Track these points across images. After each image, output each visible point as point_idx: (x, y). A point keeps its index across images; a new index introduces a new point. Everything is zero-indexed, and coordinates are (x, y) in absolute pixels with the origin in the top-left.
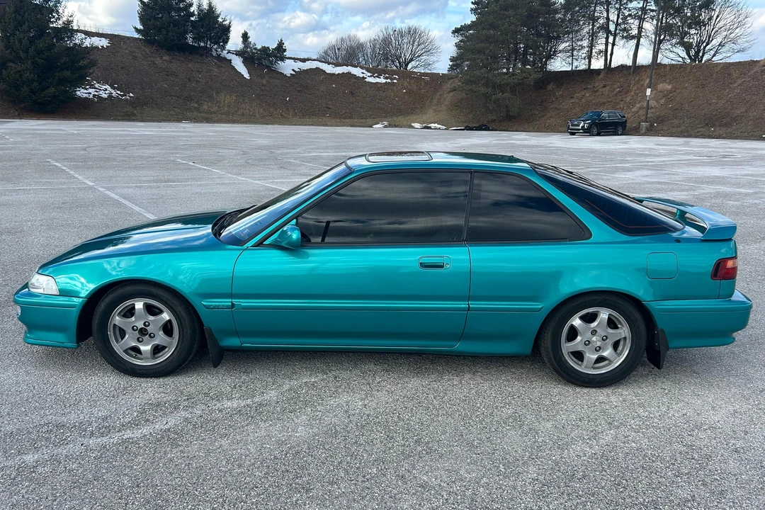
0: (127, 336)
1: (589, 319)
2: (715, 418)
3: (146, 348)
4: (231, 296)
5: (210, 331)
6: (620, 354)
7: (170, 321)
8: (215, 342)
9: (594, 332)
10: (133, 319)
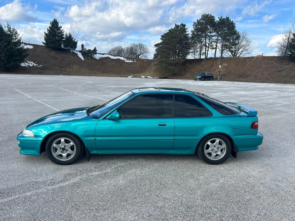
0: (58, 151)
1: (213, 142)
2: (254, 173)
3: (64, 155)
4: (95, 136)
5: (87, 148)
6: (223, 154)
7: (73, 145)
8: (89, 152)
9: (215, 146)
10: (60, 145)
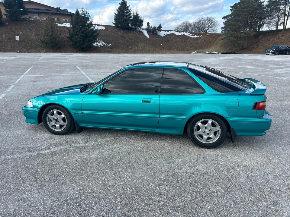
0: (52, 121)
1: (205, 123)
3: (57, 126)
4: (82, 110)
5: (76, 121)
6: (216, 137)
7: (64, 117)
8: (78, 125)
9: (206, 128)
